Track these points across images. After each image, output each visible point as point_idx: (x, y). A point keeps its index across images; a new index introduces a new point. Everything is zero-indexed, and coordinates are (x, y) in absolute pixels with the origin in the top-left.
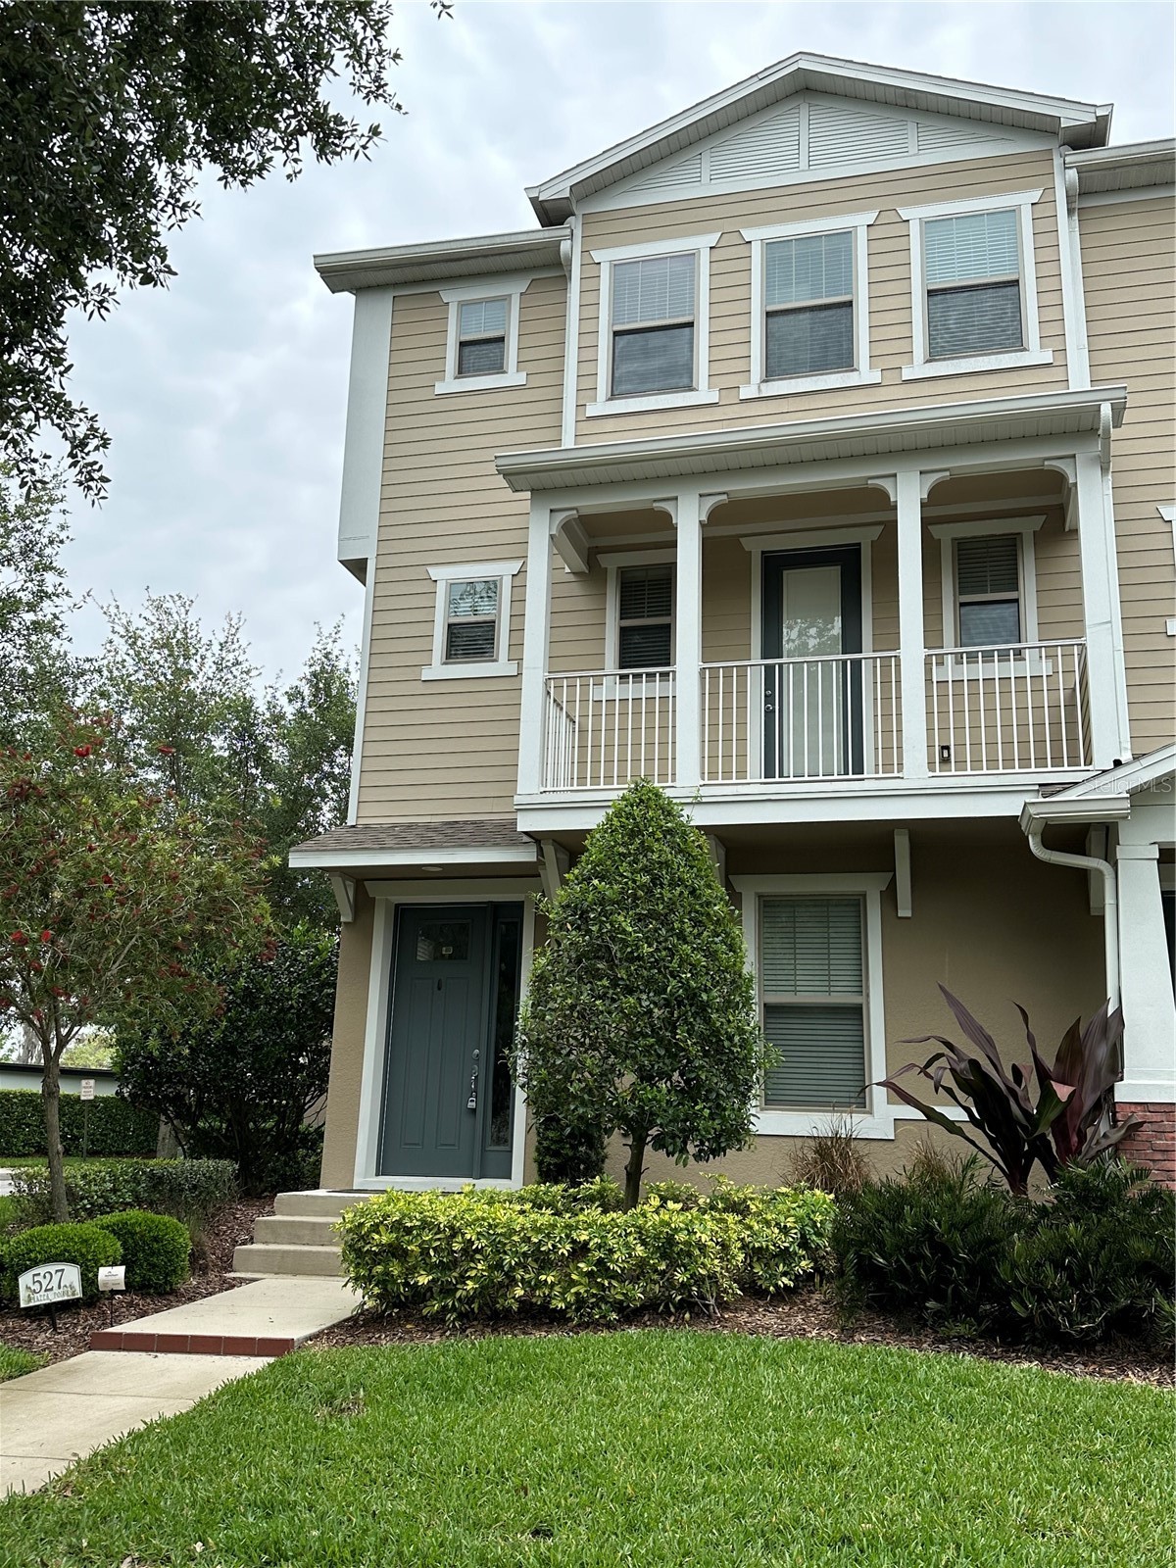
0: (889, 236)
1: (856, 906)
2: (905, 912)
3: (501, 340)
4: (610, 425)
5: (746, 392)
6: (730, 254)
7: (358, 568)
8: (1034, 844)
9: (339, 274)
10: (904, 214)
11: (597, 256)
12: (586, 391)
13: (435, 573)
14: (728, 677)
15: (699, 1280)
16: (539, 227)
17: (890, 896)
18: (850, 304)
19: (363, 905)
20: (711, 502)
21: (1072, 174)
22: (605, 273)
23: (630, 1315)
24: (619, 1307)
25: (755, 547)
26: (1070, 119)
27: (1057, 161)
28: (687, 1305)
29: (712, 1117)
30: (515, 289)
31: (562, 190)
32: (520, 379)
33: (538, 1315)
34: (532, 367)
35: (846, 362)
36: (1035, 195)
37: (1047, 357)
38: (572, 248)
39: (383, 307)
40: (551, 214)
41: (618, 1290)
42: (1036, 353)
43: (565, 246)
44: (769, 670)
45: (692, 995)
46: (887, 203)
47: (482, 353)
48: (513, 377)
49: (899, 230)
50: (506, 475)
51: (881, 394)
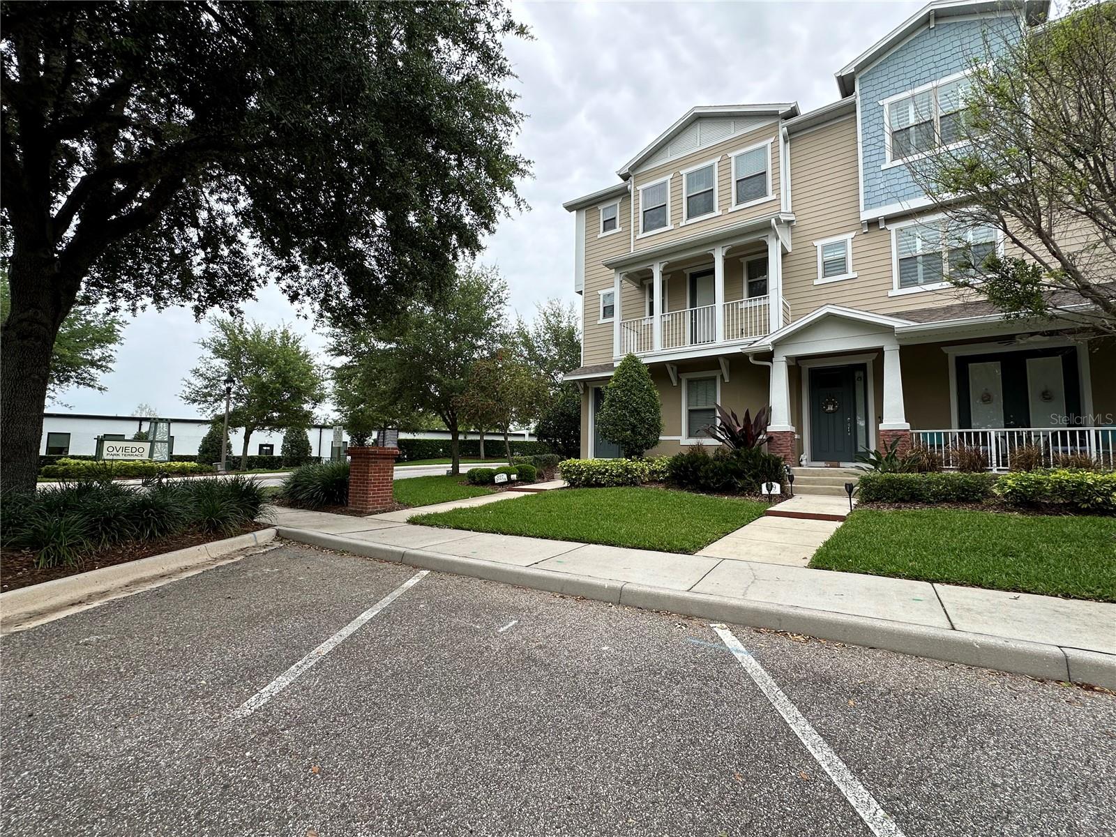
0: (725, 163)
2: (727, 381)
3: (615, 218)
4: (644, 241)
5: (681, 225)
6: (677, 179)
7: (580, 293)
8: (751, 359)
9: (570, 208)
10: (729, 155)
11: (638, 188)
12: (637, 231)
13: (599, 292)
16: (623, 181)
17: (722, 377)
18: (712, 190)
19: (586, 389)
21: (785, 129)
22: (641, 192)
25: (688, 272)
26: (782, 110)
27: (780, 125)
30: (618, 202)
31: (626, 170)
32: (620, 229)
34: (624, 225)
35: (711, 209)
36: (772, 140)
37: (774, 197)
38: (631, 187)
39: (583, 213)
40: (625, 177)
42: (771, 197)
43: (629, 187)
44: (692, 311)
46: (723, 153)
47: (610, 224)
48: (618, 229)
49: (728, 161)
50: (606, 266)
51: (722, 218)
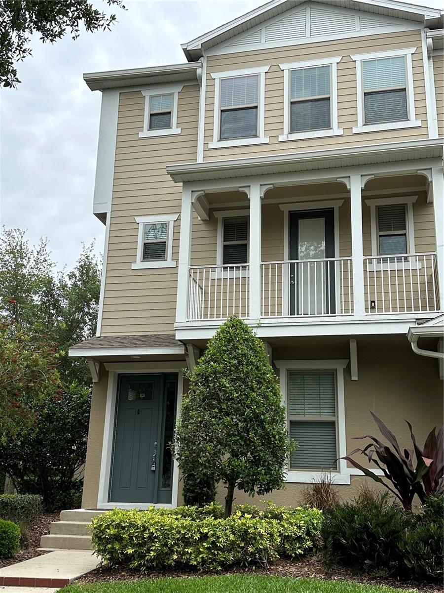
0: (347, 67)
1: (332, 375)
2: (355, 378)
3: (169, 113)
4: (219, 152)
5: (281, 139)
6: (275, 74)
7: (102, 217)
8: (414, 347)
9: (95, 82)
10: (354, 58)
11: (213, 75)
12: (208, 137)
13: (138, 219)
14: (274, 269)
15: (259, 551)
16: (187, 61)
17: (348, 371)
18: (329, 99)
19: (103, 374)
20: (265, 188)
21: (430, 41)
22: (217, 82)
23: (227, 567)
24: (222, 564)
25: (286, 209)
26: (429, 16)
27: (423, 35)
28: (254, 563)
29: (266, 474)
30: (176, 90)
31: (197, 45)
32: (178, 131)
33: (184, 568)
34: (186, 125)
35: (327, 125)
36: (413, 50)
37: (419, 123)
38: (203, 72)
39: (115, 99)
40: (192, 56)
41: (221, 556)
42: (413, 122)
43: (199, 71)
44: (292, 265)
45: (257, 416)
46: (346, 53)
47: (160, 119)
48: (175, 130)
49: (351, 65)
50: (172, 175)
51: (343, 140)
